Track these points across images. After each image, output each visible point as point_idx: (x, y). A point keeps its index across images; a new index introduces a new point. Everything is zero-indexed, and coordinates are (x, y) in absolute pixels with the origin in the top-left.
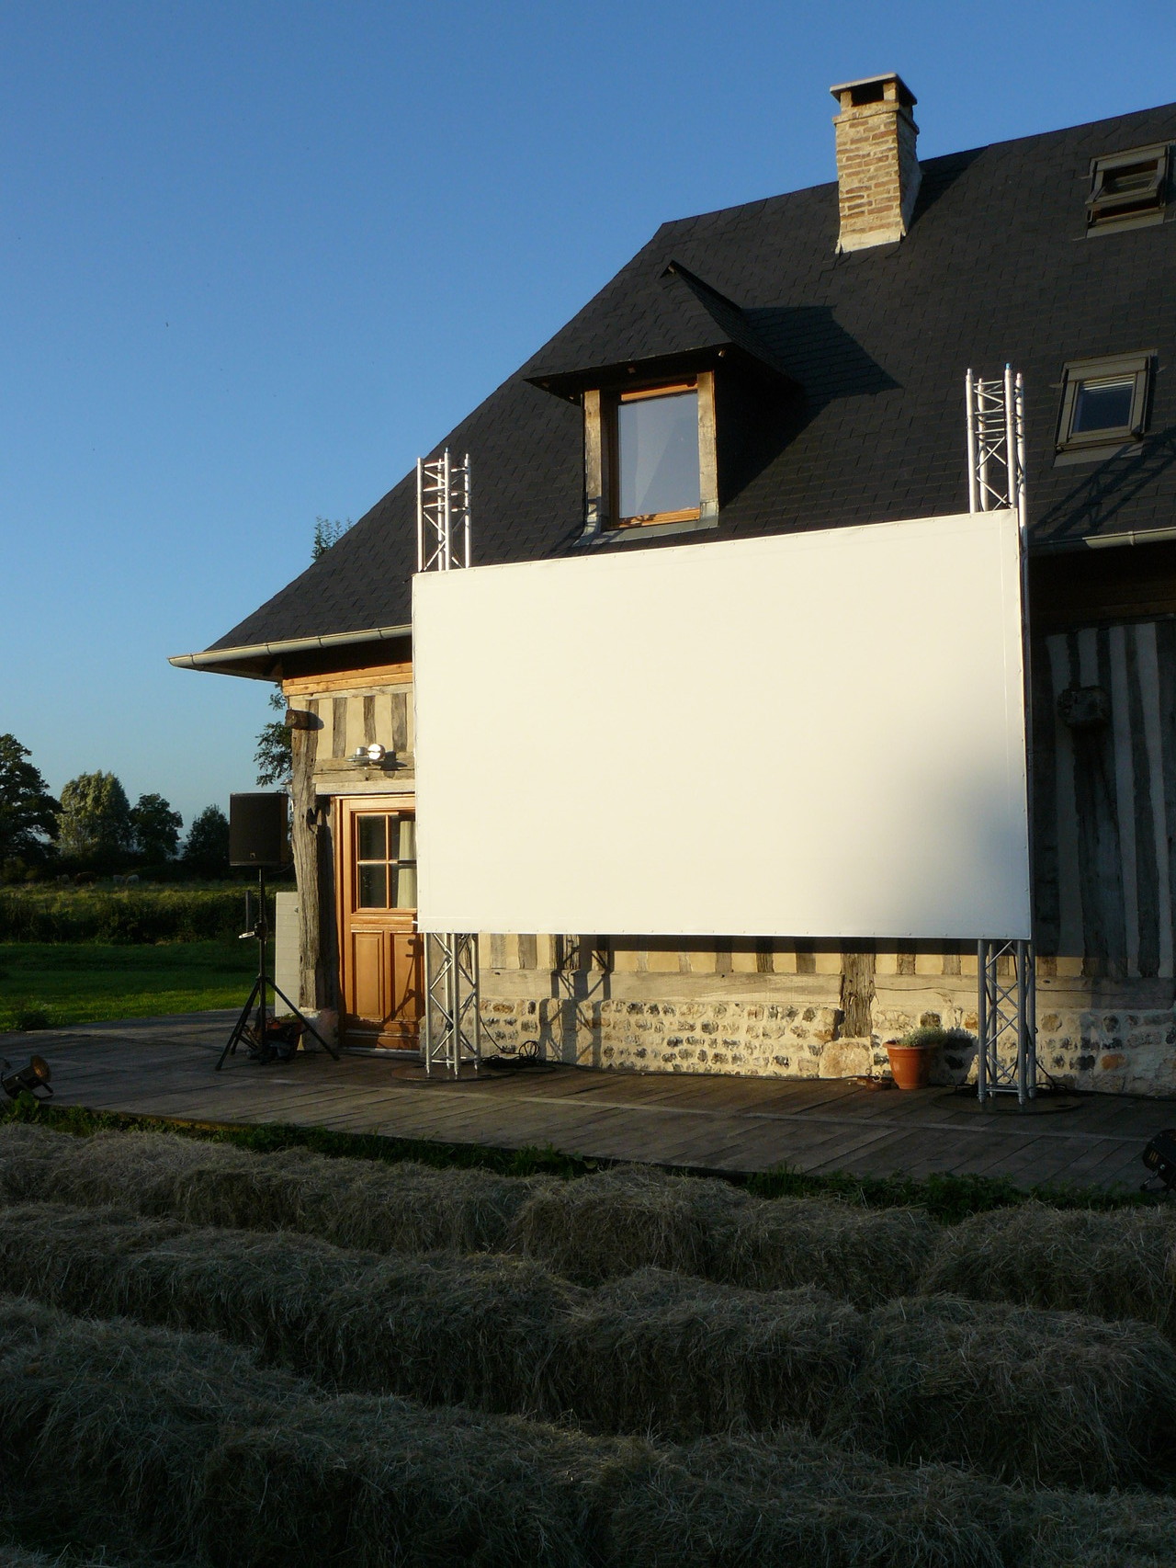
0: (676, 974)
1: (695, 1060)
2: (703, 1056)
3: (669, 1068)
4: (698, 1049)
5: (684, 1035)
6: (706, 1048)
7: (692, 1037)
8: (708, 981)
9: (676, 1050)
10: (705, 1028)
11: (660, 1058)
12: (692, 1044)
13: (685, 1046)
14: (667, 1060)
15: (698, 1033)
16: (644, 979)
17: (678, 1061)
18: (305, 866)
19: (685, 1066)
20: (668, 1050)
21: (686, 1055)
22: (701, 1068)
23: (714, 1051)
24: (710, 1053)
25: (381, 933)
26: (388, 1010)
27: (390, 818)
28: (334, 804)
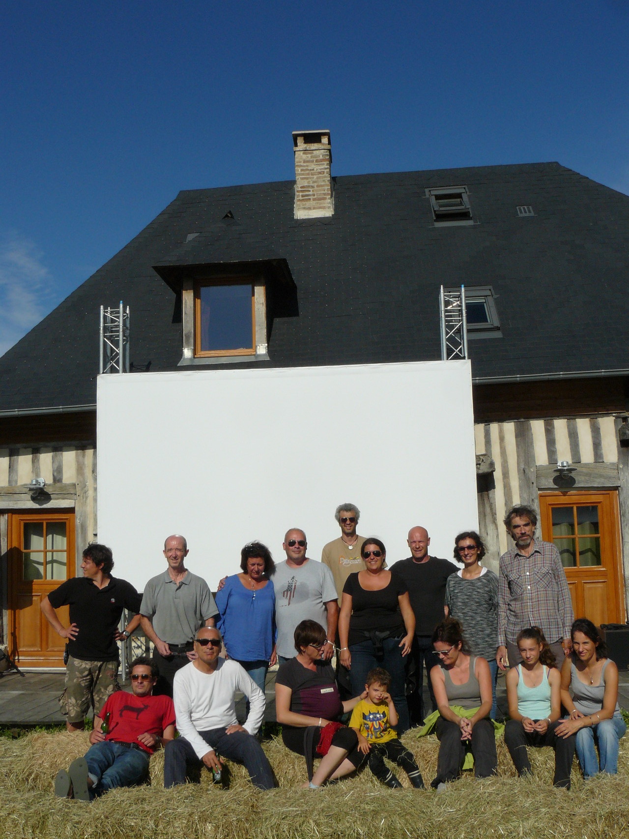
25: (39, 595)
26: (44, 643)
27: (47, 524)
28: (7, 515)
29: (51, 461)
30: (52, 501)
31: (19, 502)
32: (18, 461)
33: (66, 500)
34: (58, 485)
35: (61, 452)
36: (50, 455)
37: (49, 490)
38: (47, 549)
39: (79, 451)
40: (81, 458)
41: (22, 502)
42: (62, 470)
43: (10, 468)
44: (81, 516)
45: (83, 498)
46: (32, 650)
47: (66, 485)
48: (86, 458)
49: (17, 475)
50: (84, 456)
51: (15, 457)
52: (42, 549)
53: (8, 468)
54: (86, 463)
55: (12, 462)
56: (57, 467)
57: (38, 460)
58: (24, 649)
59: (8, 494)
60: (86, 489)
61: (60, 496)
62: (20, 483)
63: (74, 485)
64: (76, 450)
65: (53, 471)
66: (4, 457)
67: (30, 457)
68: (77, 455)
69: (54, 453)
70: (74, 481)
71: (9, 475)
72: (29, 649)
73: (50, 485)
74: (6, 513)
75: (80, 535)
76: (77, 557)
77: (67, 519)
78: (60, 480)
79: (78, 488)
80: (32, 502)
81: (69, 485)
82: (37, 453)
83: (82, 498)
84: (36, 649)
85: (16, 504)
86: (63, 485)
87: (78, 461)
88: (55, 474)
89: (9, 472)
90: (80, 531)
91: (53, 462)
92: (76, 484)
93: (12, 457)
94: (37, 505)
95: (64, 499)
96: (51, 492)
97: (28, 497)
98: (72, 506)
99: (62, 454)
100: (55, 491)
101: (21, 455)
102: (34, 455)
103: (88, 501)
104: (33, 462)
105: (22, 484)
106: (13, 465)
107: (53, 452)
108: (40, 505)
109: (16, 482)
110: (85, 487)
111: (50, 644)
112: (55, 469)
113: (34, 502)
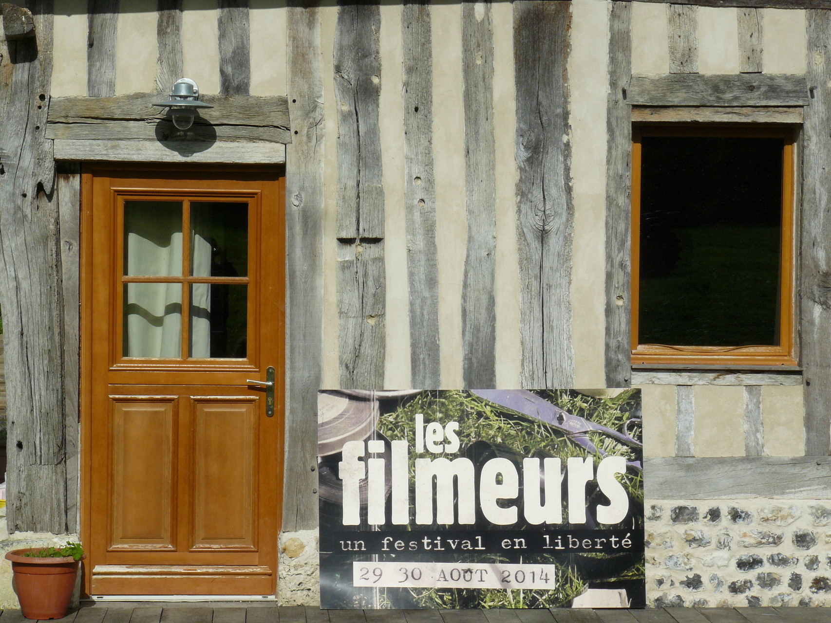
0: (743, 460)
1: (783, 588)
2: (796, 582)
3: (740, 601)
4: (785, 574)
5: (764, 553)
6: (800, 569)
7: (779, 554)
8: (797, 470)
9: (751, 575)
10: (802, 540)
11: (725, 589)
12: (778, 565)
13: (767, 568)
14: (735, 589)
15: (787, 548)
16: (689, 468)
17: (756, 591)
18: (25, 285)
19: (766, 597)
20: (741, 576)
21: (768, 582)
22: (794, 599)
23: (813, 575)
24: (808, 577)
25: (172, 400)
26: (183, 529)
27: (193, 205)
28: (78, 177)
29: (216, 32)
30: (217, 144)
31: (122, 143)
32: (115, 28)
33: (260, 144)
34: (237, 100)
35: (245, 10)
36: (212, 16)
37: (212, 115)
38: (195, 275)
39: (299, 10)
40: (303, 29)
41: (132, 143)
42: (248, 61)
43: (91, 45)
44: (302, 188)
45: (309, 137)
46: (149, 547)
47: (260, 103)
48: (318, 29)
49: (113, 67)
50: (311, 24)
51: (108, 16)
52: (178, 271)
53: (86, 47)
54: (318, 41)
55: (98, 29)
56: (234, 52)
57: (178, 29)
58: (126, 546)
59: (90, 120)
60: (317, 115)
61: (242, 132)
62: (122, 90)
63: (284, 102)
64: (288, 5)
65: (223, 61)
66: (69, 15)
67: (152, 18)
68: (292, 22)
69: (226, 10)
70: (282, 90)
71: (90, 67)
72: (141, 547)
73: (213, 99)
74: (74, 173)
75: (299, 239)
76: (292, 298)
77: (252, 195)
78: (242, 88)
79: (295, 113)
80: (158, 144)
81: (268, 102)
82: (175, 8)
83: (305, 139)
84: (158, 546)
85: (113, 147)
86: (251, 101)
87: (294, 39)
88: (229, 70)
89: (90, 57)
90: (298, 229)
91: (222, 36)
92: (290, 101)
93: (100, 18)
94: (176, 153)
95: (252, 139)
96: (218, 119)
97: (150, 129)
98: (278, 159)
99: (248, 15)
100: (227, 117)
101: (125, 11)
102: (166, 12)
103: (322, 148)
104: (162, 32)
105: (131, 91)
106: (101, 39)
107: (222, 7)
108: (183, 153)
109: (111, 85)
110: (315, 107)
111: (200, 532)
112: (229, 55)
113: (168, 147)
